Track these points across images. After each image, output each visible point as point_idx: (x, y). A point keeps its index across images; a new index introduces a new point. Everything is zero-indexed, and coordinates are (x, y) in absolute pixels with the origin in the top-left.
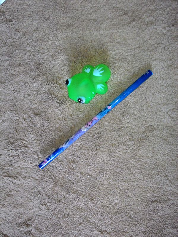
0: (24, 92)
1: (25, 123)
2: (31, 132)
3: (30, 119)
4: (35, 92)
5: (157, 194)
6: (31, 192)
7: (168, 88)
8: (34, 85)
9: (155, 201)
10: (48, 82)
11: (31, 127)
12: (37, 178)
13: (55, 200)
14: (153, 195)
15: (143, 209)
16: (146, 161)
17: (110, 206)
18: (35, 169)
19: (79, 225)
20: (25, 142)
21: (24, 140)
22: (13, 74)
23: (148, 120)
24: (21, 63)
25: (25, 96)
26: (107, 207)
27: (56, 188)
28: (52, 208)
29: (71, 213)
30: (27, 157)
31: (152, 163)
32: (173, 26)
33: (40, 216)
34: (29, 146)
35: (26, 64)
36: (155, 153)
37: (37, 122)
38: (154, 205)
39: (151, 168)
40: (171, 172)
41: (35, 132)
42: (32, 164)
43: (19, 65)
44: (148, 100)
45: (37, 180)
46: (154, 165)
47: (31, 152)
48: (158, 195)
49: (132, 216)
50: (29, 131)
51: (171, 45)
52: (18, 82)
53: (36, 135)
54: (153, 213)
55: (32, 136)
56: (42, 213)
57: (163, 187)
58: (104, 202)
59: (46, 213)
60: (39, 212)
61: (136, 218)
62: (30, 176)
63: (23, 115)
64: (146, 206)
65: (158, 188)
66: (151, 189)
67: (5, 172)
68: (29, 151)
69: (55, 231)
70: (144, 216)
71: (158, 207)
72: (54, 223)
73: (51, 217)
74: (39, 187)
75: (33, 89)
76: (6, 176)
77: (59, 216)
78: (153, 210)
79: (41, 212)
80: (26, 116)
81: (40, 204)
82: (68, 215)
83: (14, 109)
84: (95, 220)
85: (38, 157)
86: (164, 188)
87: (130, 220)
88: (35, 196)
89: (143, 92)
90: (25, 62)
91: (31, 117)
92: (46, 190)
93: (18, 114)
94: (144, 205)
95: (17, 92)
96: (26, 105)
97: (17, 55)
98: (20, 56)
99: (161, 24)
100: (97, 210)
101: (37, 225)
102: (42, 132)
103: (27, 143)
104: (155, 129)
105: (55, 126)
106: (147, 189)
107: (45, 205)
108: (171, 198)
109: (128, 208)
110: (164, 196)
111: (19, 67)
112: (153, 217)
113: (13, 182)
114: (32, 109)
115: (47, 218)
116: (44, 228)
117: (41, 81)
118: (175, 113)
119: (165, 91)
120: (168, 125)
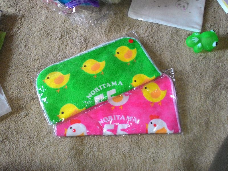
5: (35, 139)
6: (48, 50)
7: (110, 153)
9: (30, 137)
12: (58, 55)
14: (35, 136)
15: (25, 128)
28: (35, 64)
32: (153, 160)
33: (30, 54)
40: (49, 150)
49: (22, 120)
51: (140, 158)
54: (21, 135)
57: (40, 143)
59: (31, 59)
60: (33, 54)
61: (20, 122)
62: (60, 51)
65: (40, 140)
66: (39, 135)
67: (65, 33)
71: (25, 139)
73: (28, 62)
74: (52, 56)
76: (62, 34)
81: (39, 56)
82: (28, 74)
99: (156, 151)
101: (24, 52)
107: (38, 59)
108: (31, 149)
113: (57, 38)
118: (91, 156)
119: (108, 151)
120: (84, 150)
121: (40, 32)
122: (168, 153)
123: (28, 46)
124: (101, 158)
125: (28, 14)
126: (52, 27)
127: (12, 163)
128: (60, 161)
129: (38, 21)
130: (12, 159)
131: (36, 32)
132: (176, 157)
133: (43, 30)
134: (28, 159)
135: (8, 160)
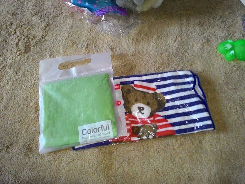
7: (141, 169)
22: (162, 55)
32: (188, 177)
35: (169, 65)
40: (76, 165)
51: (174, 174)
67: (91, 42)
76: (88, 43)
83: (136, 53)
93: (132, 55)
99: (190, 168)
108: (56, 163)
113: (83, 47)
118: (121, 172)
119: (139, 166)
120: (113, 165)
121: (65, 41)
122: (204, 169)
123: (54, 55)
124: (131, 174)
125: (53, 23)
126: (78, 36)
127: (36, 178)
128: (87, 176)
129: (63, 30)
130: (35, 174)
131: (62, 41)
132: (212, 174)
133: (69, 39)
134: (53, 174)
135: (32, 175)
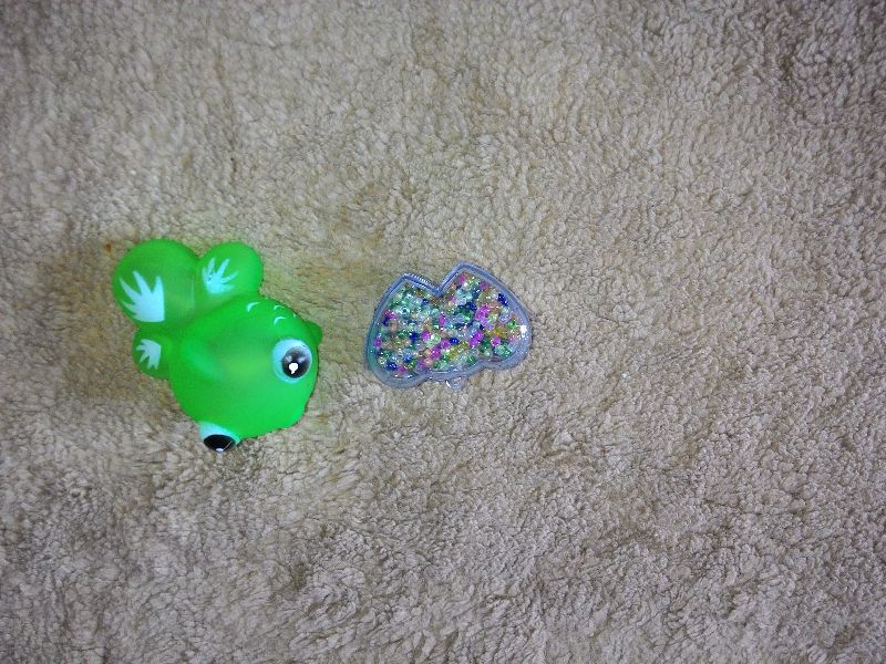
0: (192, 624)
1: (337, 637)
2: (382, 617)
3: (319, 611)
4: (198, 571)
5: (752, 52)
6: (665, 650)
8: (164, 571)
9: (786, 66)
10: (152, 508)
11: (358, 611)
12: (601, 615)
13: (715, 549)
14: (756, 73)
15: (820, 132)
16: (586, 86)
17: (779, 292)
18: (558, 617)
19: (852, 449)
20: (426, 650)
21: (416, 652)
23: (382, 53)
24: (58, 618)
25: (209, 620)
26: (782, 305)
27: (662, 535)
28: (751, 565)
29: (791, 482)
30: (497, 651)
31: (596, 58)
33: (779, 628)
34: (448, 631)
36: (550, 36)
37: (339, 583)
38: (804, 76)
39: (620, 67)
41: (383, 596)
42: (532, 631)
43: (65, 624)
44: (285, 38)
45: (610, 615)
46: (610, 50)
47: (479, 627)
48: (761, 47)
49: (847, 189)
50: (379, 624)
52: (143, 641)
53: (400, 593)
54: (844, 87)
55: (401, 614)
56: (767, 613)
57: (722, 19)
58: (759, 320)
59: (774, 594)
60: (762, 626)
61: (859, 173)
62: (587, 644)
63: (297, 639)
64: (804, 117)
65: (723, 42)
66: (726, 79)
68: (467, 635)
69: (861, 566)
70: (853, 134)
71: (819, 58)
72: (826, 564)
73: (795, 577)
74: (643, 610)
75: (180, 581)
77: (794, 540)
78: (828, 84)
79: (765, 618)
80: (304, 627)
81: (725, 616)
82: (795, 495)
84: (840, 374)
85: (502, 598)
86: (729, 12)
87: (861, 201)
88: (687, 636)
89: (246, 56)
90: (54, 596)
91: (315, 606)
92: (663, 583)
94: (801, 123)
95: (190, 654)
96: (253, 621)
97: (19, 627)
98: (23, 614)
100: (794, 358)
101: (821, 644)
102: (386, 565)
103: (431, 641)
104: (434, 20)
105: (362, 504)
106: (725, 99)
107: (734, 594)
109: (801, 206)
110: (768, 21)
111: (74, 625)
112: (863, 86)
114: (272, 598)
115: (795, 594)
116: (841, 615)
117: (145, 537)
